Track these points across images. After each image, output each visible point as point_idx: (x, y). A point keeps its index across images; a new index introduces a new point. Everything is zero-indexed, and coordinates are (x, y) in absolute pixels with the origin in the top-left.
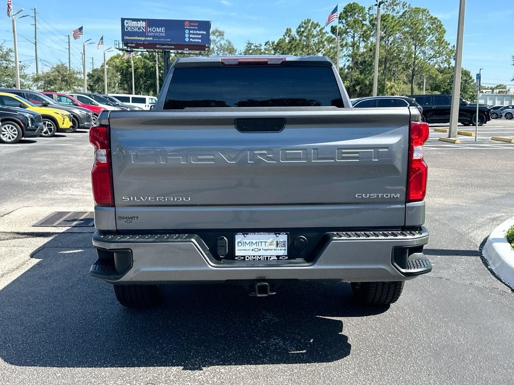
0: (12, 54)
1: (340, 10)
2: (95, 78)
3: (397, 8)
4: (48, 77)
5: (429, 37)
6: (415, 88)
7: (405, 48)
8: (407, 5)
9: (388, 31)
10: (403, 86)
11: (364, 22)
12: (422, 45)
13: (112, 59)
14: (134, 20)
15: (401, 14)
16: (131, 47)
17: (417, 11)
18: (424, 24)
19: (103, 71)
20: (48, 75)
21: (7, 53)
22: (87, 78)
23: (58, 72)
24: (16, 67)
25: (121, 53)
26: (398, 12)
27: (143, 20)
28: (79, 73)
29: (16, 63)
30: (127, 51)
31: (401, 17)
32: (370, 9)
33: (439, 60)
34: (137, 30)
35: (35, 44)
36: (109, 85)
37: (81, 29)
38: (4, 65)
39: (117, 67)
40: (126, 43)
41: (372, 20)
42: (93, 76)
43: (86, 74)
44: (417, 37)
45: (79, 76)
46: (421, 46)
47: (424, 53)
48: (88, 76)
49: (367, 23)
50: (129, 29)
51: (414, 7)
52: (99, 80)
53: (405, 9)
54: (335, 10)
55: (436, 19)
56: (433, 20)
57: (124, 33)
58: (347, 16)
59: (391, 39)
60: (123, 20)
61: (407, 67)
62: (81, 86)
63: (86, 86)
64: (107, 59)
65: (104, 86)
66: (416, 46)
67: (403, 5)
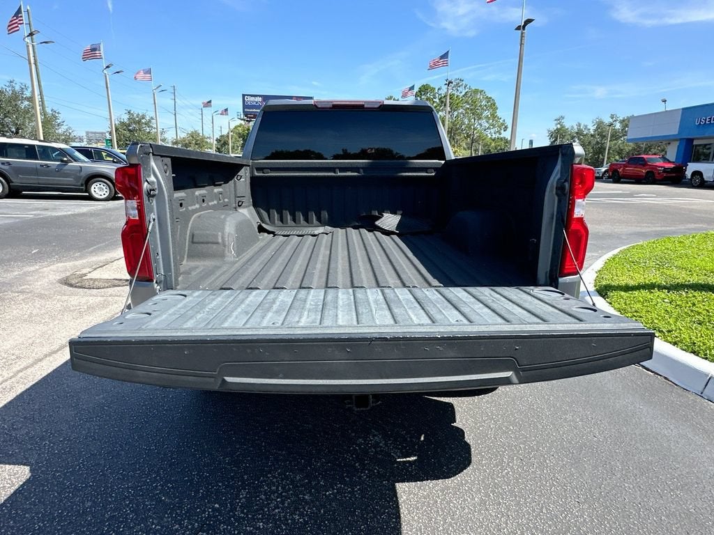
0: (154, 121)
1: (416, 89)
2: (222, 142)
3: (460, 89)
4: (185, 141)
5: (485, 113)
6: (473, 152)
7: (466, 121)
8: (468, 86)
9: (454, 107)
10: (464, 152)
11: (434, 100)
12: (480, 119)
13: (236, 127)
14: (252, 96)
15: (463, 93)
16: (250, 118)
17: (476, 91)
18: (481, 102)
19: (228, 136)
20: (184, 139)
21: (150, 121)
22: (215, 142)
23: (193, 137)
24: (157, 132)
25: (243, 122)
26: (461, 92)
27: (260, 96)
28: (209, 138)
29: (157, 129)
30: (247, 121)
31: (464, 96)
32: (439, 89)
33: (492, 131)
34: (255, 104)
35: (175, 115)
36: (233, 148)
37: (210, 102)
38: (148, 131)
39: (239, 134)
40: (246, 114)
41: (441, 98)
42: (220, 141)
43: (215, 139)
44: (475, 112)
45: (208, 140)
46: (478, 120)
47: (481, 125)
48: (216, 140)
49: (437, 100)
50: (249, 103)
51: (473, 89)
52: (226, 143)
53: (467, 90)
54: (412, 88)
55: (491, 98)
56: (489, 99)
57: (245, 106)
58: (421, 94)
59: (456, 113)
60: (244, 96)
61: (468, 136)
62: (210, 148)
63: (214, 148)
64: (232, 127)
65: (228, 148)
66: (475, 120)
67: (465, 87)
